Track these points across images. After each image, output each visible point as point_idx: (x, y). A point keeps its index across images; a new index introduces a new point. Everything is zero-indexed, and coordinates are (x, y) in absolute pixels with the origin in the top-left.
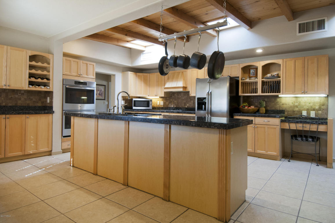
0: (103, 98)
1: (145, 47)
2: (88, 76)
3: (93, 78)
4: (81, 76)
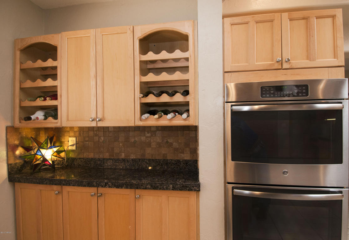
2: (314, 60)
3: (337, 65)
4: (285, 66)
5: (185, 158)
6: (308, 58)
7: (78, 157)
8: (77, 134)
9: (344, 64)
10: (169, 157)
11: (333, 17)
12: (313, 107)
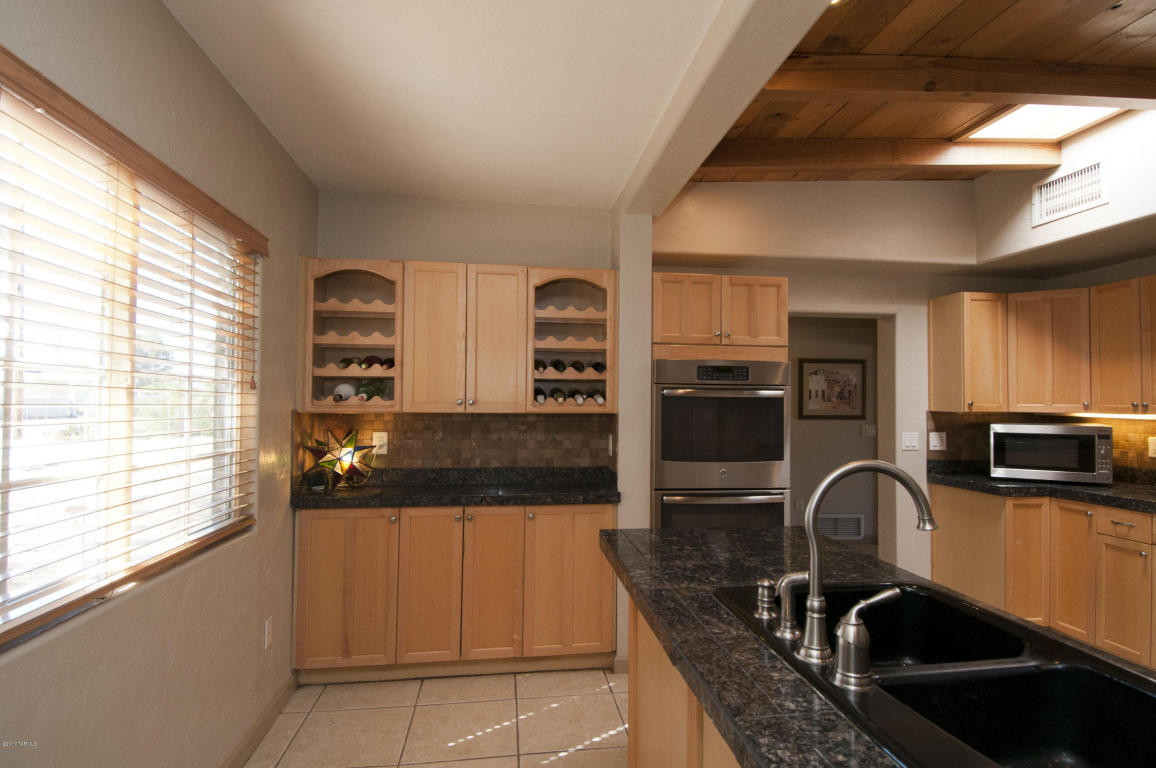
0: (858, 412)
1: (1059, 145)
2: (755, 337)
3: (779, 344)
4: (725, 341)
5: (583, 465)
6: (749, 334)
7: (391, 467)
8: (390, 426)
9: (787, 344)
10: (557, 464)
11: (779, 287)
12: (756, 394)
